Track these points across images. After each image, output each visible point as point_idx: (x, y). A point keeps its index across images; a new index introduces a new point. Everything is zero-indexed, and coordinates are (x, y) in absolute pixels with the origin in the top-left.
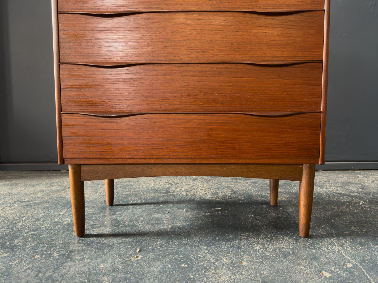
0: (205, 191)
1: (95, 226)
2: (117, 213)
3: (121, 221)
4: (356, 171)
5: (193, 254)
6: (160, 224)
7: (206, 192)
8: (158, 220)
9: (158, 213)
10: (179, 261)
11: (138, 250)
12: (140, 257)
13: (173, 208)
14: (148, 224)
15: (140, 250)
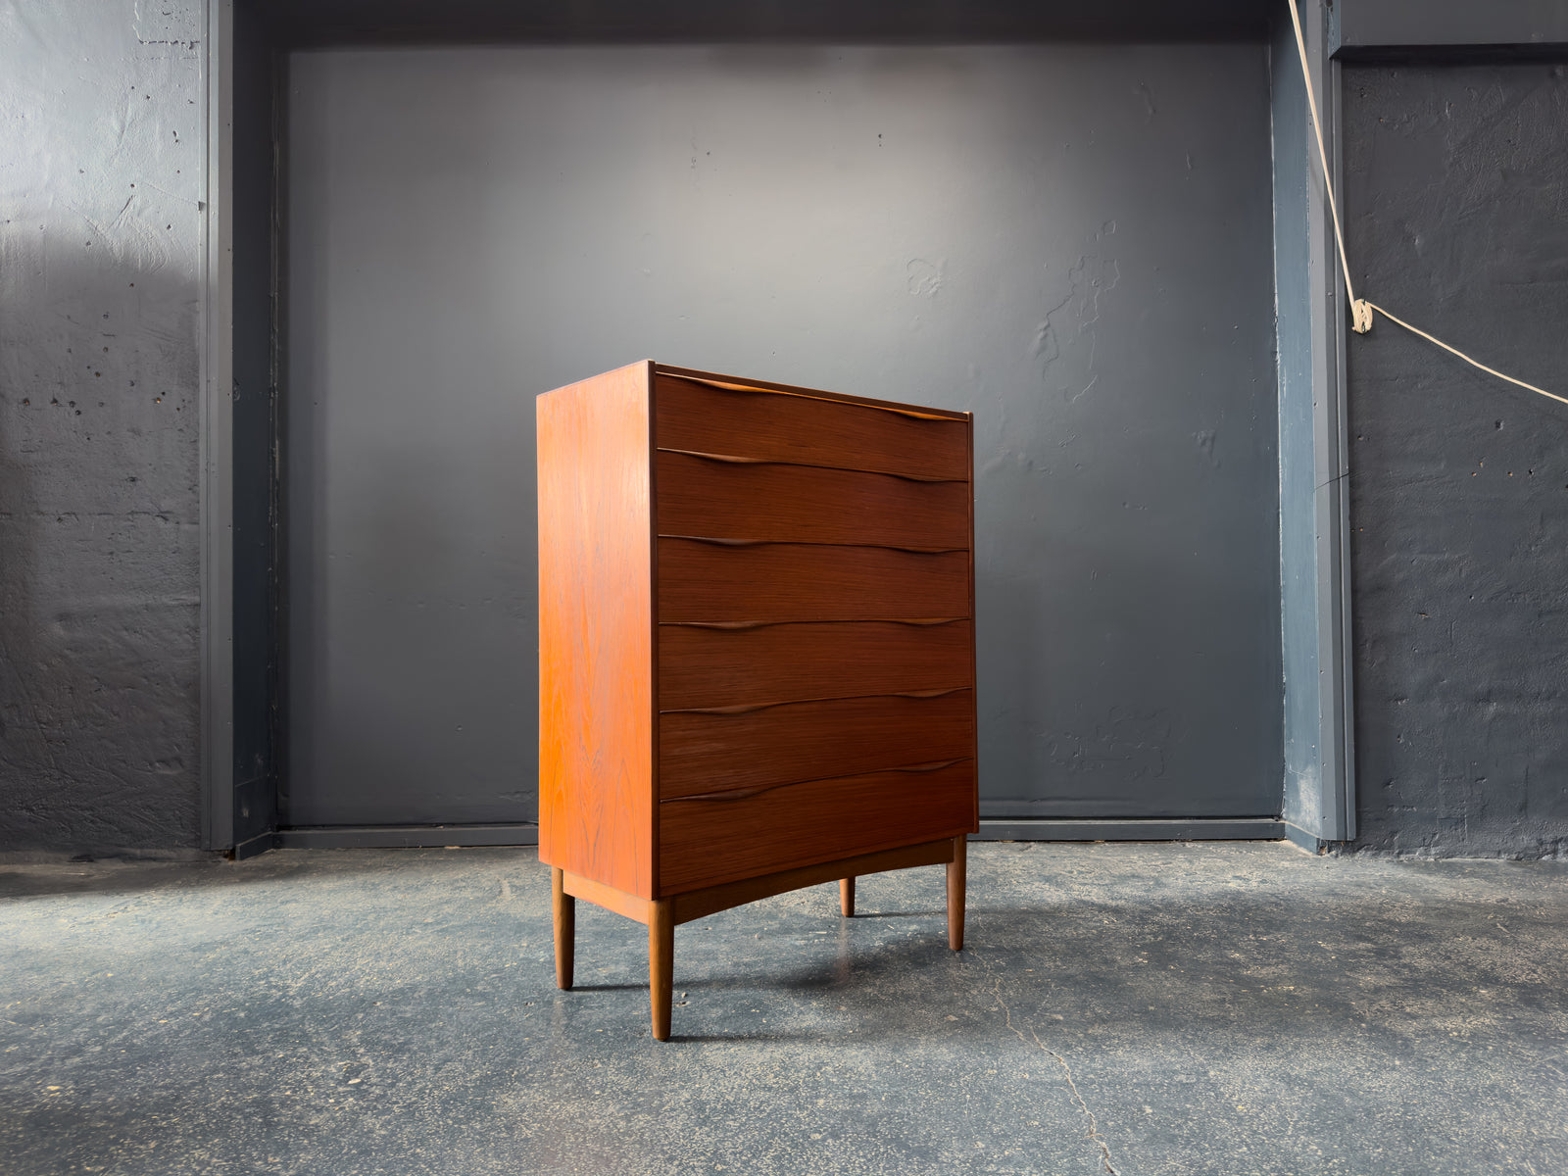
0: (801, 898)
1: (599, 964)
2: (629, 942)
3: (640, 955)
4: (1187, 844)
5: (768, 998)
6: (714, 959)
7: (802, 900)
8: (707, 953)
9: (707, 941)
10: (747, 1006)
11: (683, 995)
12: (688, 1003)
13: (734, 933)
14: (691, 959)
15: (686, 995)
